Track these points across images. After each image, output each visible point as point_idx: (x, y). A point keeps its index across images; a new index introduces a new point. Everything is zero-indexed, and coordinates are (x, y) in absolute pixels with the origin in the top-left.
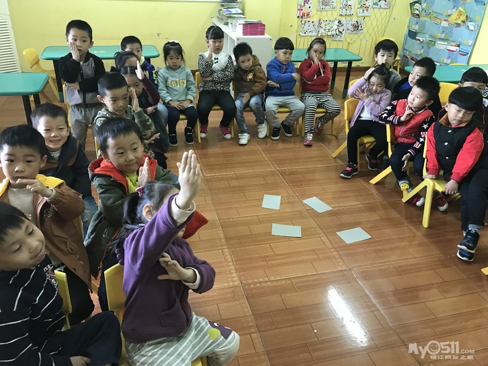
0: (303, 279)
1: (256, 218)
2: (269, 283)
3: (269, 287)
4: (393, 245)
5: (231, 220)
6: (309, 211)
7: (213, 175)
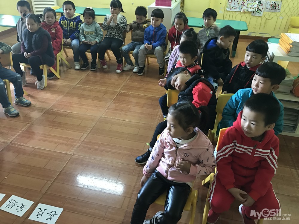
0: (41, 151)
1: (67, 113)
2: (23, 147)
3: (20, 148)
4: (119, 151)
5: (54, 111)
6: (101, 118)
7: (81, 86)
